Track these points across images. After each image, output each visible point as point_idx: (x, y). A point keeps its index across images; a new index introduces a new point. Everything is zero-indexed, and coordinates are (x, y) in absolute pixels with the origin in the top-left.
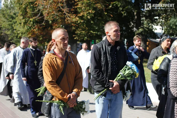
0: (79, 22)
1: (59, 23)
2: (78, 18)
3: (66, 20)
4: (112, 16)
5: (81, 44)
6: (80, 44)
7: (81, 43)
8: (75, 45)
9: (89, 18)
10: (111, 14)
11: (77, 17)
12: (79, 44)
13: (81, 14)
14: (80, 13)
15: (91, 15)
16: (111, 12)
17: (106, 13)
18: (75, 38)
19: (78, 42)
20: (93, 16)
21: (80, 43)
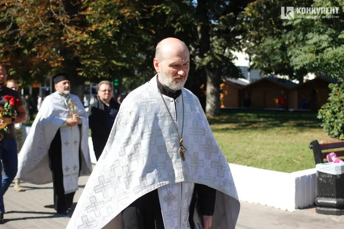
0: (88, 43)
1: (49, 44)
2: (86, 36)
3: (62, 38)
4: (154, 32)
5: (94, 87)
6: (91, 86)
7: (93, 83)
8: (80, 88)
9: (111, 35)
10: (152, 28)
11: (85, 33)
12: (89, 85)
13: (94, 27)
14: (91, 25)
15: (113, 29)
16: (152, 26)
17: (142, 28)
18: (81, 74)
19: (88, 83)
20: (118, 31)
21: (91, 84)
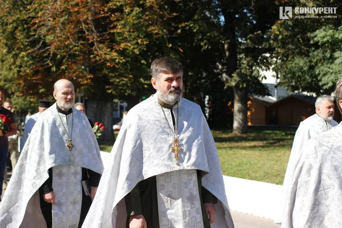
0: (117, 61)
1: (78, 62)
2: (115, 54)
3: (91, 56)
4: (182, 51)
5: (122, 104)
6: (119, 104)
7: (121, 101)
8: (109, 105)
9: (138, 53)
10: (179, 46)
11: (113, 51)
12: (117, 103)
13: (122, 45)
14: (119, 44)
15: (140, 47)
16: (180, 44)
17: (171, 45)
18: (110, 91)
19: (116, 100)
20: (145, 49)
21: (119, 102)
